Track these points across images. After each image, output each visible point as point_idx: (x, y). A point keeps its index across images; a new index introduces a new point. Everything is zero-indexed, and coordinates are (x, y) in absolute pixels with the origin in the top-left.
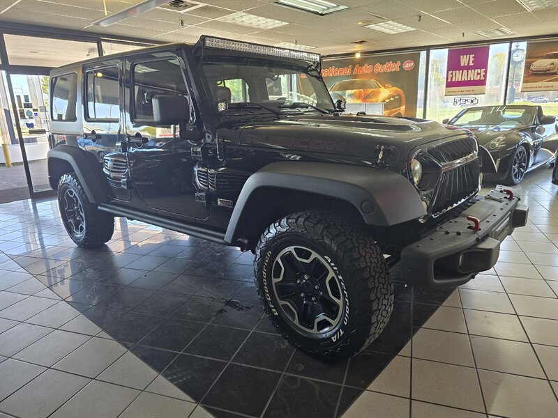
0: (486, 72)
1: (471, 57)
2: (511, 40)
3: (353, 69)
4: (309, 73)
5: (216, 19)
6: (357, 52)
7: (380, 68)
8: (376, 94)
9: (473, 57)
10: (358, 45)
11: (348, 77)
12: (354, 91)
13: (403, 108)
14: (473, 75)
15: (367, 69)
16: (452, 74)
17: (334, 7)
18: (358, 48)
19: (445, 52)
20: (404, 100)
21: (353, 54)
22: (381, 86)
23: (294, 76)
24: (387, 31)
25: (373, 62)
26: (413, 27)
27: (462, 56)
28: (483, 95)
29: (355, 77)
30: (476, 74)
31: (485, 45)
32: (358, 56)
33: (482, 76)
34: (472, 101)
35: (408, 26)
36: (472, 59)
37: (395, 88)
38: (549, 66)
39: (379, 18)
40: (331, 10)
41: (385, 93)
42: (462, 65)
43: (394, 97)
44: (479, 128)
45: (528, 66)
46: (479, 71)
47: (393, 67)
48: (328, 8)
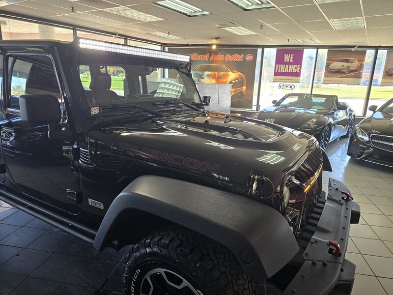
0: (301, 67)
1: (292, 56)
2: (318, 47)
3: (210, 56)
4: (180, 69)
5: (104, 10)
6: (213, 44)
7: (229, 58)
8: (226, 76)
9: (293, 56)
10: (214, 40)
11: (206, 62)
12: (210, 72)
13: (244, 88)
14: (292, 69)
15: (220, 57)
16: (278, 66)
17: (199, 11)
18: (214, 41)
19: (274, 51)
20: (245, 82)
21: (210, 45)
22: (229, 70)
23: (167, 70)
24: (236, 33)
25: (225, 52)
26: (255, 32)
27: (285, 55)
28: (298, 84)
29: (212, 62)
30: (294, 68)
31: (301, 49)
32: (214, 47)
33: (298, 70)
34: (291, 87)
35: (253, 31)
36: (292, 58)
37: (239, 73)
38: (341, 67)
39: (233, 24)
40: (198, 14)
41: (232, 76)
42: (285, 61)
43: (238, 79)
44: (295, 109)
45: (328, 66)
46: (296, 66)
47: (238, 58)
48: (195, 12)
